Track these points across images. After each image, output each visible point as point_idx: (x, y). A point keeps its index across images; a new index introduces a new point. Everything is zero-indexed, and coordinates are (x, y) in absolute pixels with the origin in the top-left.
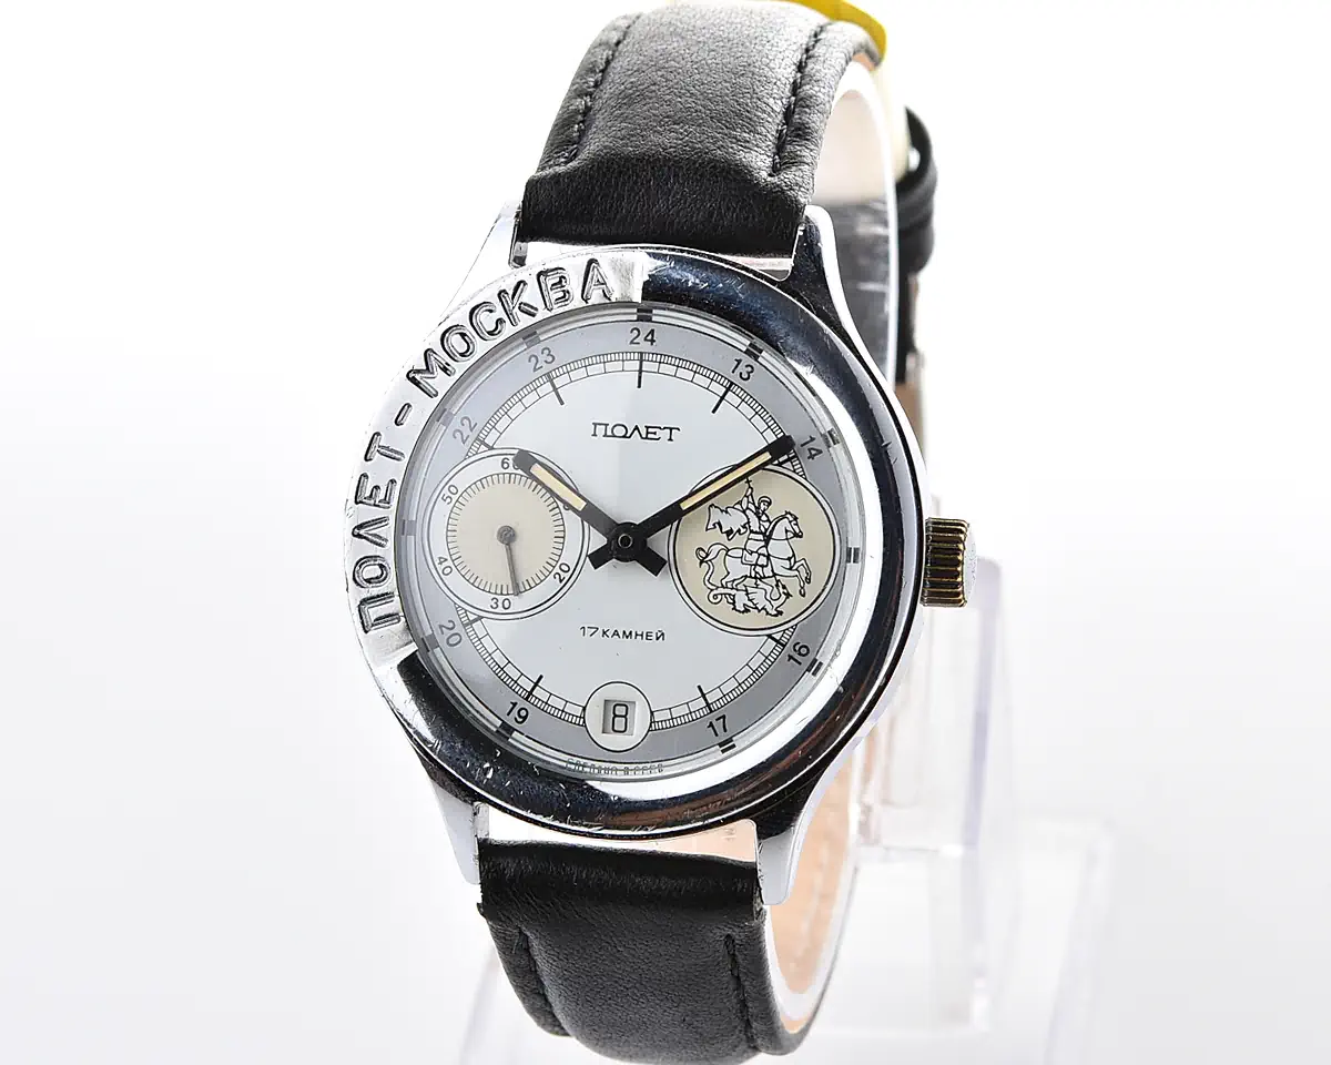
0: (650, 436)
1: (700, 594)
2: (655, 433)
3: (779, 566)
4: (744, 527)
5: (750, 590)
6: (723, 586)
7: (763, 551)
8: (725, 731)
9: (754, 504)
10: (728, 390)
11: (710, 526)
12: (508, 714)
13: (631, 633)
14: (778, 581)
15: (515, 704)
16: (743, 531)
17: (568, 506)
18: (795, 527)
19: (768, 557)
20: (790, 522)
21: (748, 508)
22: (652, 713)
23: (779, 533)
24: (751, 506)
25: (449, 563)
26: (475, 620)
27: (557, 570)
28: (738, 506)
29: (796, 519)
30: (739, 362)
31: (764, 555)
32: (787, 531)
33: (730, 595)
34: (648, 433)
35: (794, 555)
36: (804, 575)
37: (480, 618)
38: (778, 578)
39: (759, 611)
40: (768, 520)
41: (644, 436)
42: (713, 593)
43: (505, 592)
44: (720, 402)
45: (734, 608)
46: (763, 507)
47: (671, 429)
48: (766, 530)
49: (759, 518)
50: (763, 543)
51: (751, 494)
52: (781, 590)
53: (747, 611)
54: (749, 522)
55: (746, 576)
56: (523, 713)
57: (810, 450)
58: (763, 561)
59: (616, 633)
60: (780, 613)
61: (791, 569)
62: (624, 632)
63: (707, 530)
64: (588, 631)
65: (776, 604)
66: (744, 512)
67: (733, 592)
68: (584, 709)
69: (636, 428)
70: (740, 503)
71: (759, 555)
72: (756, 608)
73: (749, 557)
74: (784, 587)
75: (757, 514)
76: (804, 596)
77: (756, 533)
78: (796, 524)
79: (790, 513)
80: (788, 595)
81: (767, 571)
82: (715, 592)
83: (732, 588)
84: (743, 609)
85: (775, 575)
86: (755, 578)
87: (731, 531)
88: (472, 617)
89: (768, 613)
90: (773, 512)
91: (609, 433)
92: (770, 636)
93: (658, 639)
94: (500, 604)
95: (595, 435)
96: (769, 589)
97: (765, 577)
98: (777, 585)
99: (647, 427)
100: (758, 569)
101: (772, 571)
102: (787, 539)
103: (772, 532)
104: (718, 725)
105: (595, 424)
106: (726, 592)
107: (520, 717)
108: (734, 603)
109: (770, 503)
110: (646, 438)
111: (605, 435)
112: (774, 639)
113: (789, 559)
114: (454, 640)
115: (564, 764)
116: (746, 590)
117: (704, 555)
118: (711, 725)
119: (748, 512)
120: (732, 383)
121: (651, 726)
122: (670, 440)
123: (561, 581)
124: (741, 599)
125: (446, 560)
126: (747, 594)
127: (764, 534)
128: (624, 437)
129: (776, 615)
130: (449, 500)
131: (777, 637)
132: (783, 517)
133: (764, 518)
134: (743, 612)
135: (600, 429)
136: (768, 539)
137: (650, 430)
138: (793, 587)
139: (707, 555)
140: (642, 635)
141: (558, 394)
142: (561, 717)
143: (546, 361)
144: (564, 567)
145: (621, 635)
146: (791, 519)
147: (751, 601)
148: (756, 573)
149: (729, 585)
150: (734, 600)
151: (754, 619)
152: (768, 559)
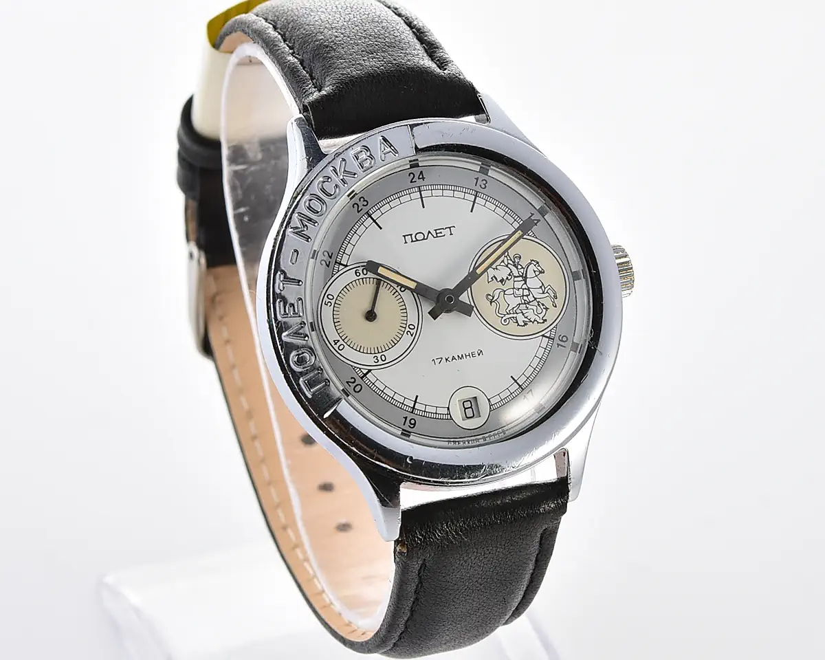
0: (438, 235)
1: (496, 321)
2: (441, 233)
3: (537, 293)
4: (509, 275)
5: (524, 312)
6: (508, 314)
7: (525, 286)
9: (511, 260)
11: (490, 280)
12: (404, 424)
13: (462, 356)
14: (538, 302)
15: (406, 418)
16: (509, 277)
18: (539, 268)
20: (535, 265)
22: (489, 400)
23: (530, 274)
24: (510, 262)
25: (341, 342)
26: (367, 373)
27: (407, 329)
28: (502, 264)
29: (538, 263)
30: (477, 179)
31: (526, 289)
32: (535, 271)
33: (513, 317)
34: (437, 234)
35: (543, 284)
36: (552, 295)
37: (370, 371)
38: (538, 300)
39: (533, 323)
40: (522, 268)
41: (435, 236)
42: (503, 319)
43: (380, 351)
44: (473, 205)
45: (518, 325)
46: (517, 260)
47: (450, 228)
48: (523, 274)
49: (517, 268)
50: (523, 282)
52: (542, 307)
53: (526, 324)
54: (511, 272)
55: (520, 304)
56: (413, 422)
57: (533, 220)
59: (454, 358)
60: (546, 320)
61: (543, 293)
62: (458, 356)
63: (489, 282)
64: (436, 361)
65: (541, 316)
66: (507, 266)
67: (515, 315)
68: (448, 409)
69: (429, 232)
70: (503, 261)
72: (531, 321)
73: (518, 292)
74: (543, 305)
75: (515, 265)
76: (556, 307)
77: (517, 277)
78: (539, 266)
79: (533, 260)
80: (547, 309)
81: (531, 298)
82: (504, 318)
83: (514, 313)
84: (523, 324)
85: (535, 299)
86: (525, 303)
87: (503, 279)
88: (365, 372)
89: (538, 323)
90: (524, 263)
91: (414, 239)
92: (543, 336)
93: (479, 355)
94: (379, 358)
96: (535, 308)
97: (530, 302)
98: (539, 305)
99: (436, 230)
100: (525, 298)
101: (534, 297)
102: (536, 276)
103: (526, 274)
104: (530, 397)
105: (404, 236)
106: (510, 316)
107: (412, 424)
108: (517, 322)
109: (520, 258)
110: (437, 237)
111: (412, 241)
112: (546, 337)
113: (541, 287)
114: (358, 388)
116: (522, 312)
117: (491, 298)
118: (525, 397)
119: (509, 266)
120: (477, 192)
121: (490, 408)
122: (451, 234)
123: (412, 335)
124: (521, 318)
125: (338, 341)
126: (523, 314)
127: (522, 276)
128: (424, 239)
129: (543, 323)
130: (329, 304)
131: (548, 335)
132: (530, 264)
133: (519, 267)
134: (524, 326)
135: (408, 238)
136: (525, 279)
137: (438, 231)
138: (548, 303)
139: (493, 298)
140: (469, 355)
141: (377, 223)
142: (436, 417)
143: (363, 205)
144: (411, 327)
145: (457, 358)
146: (535, 263)
147: (526, 318)
148: (525, 300)
149: (512, 312)
150: (516, 320)
151: (531, 328)
152: (529, 290)
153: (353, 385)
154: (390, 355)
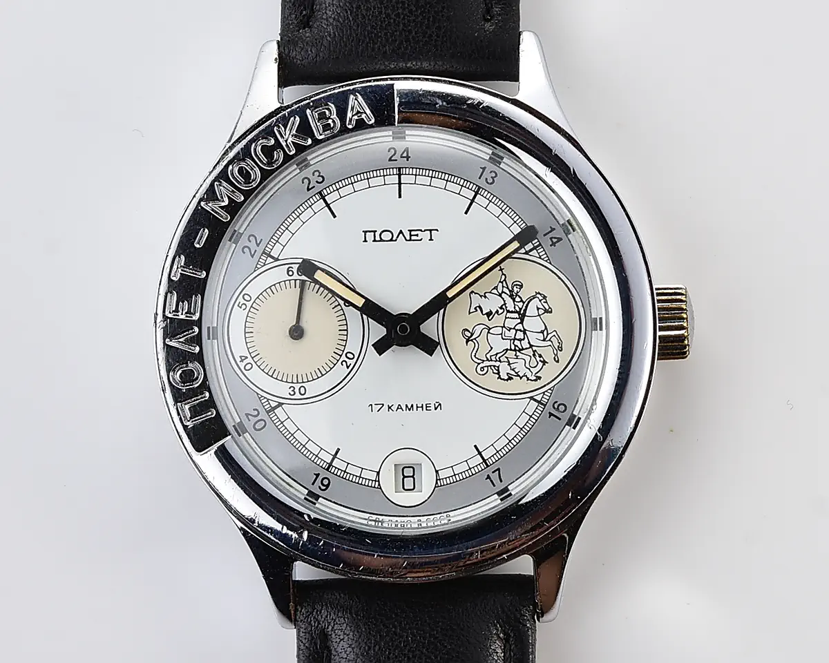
0: (413, 238)
1: (469, 368)
2: (417, 235)
3: (534, 339)
4: (501, 308)
5: (511, 361)
6: (488, 360)
7: (520, 327)
8: (501, 481)
9: (508, 288)
10: (476, 193)
11: (472, 310)
12: (313, 484)
13: (412, 406)
14: (534, 351)
15: (317, 475)
16: (501, 311)
17: (348, 303)
18: (545, 305)
19: (524, 331)
20: (540, 301)
21: (503, 292)
22: (437, 472)
23: (531, 310)
24: (506, 290)
25: (249, 360)
26: (276, 407)
27: (343, 358)
28: (495, 291)
29: (545, 297)
30: (484, 169)
31: (520, 330)
32: (538, 309)
33: (494, 366)
34: (411, 235)
35: (546, 328)
36: (556, 345)
37: (280, 404)
38: (534, 349)
39: (521, 378)
40: (522, 301)
41: (408, 238)
42: (480, 366)
43: (300, 381)
44: (471, 204)
45: (499, 377)
46: (515, 290)
47: (431, 230)
48: (520, 309)
49: (514, 300)
50: (519, 321)
51: (505, 280)
52: (538, 359)
53: (510, 378)
54: (505, 304)
55: (507, 350)
56: (326, 482)
57: (551, 238)
58: (520, 335)
59: (399, 407)
60: (539, 378)
61: (544, 340)
62: (407, 406)
63: (470, 313)
64: (376, 408)
65: (534, 371)
66: (500, 295)
67: (497, 364)
68: (378, 473)
69: (401, 232)
70: (496, 288)
71: (517, 330)
72: (519, 376)
73: (507, 333)
74: (540, 356)
75: (511, 296)
76: (558, 362)
77: (512, 312)
78: (546, 302)
79: (539, 293)
80: (544, 362)
81: (525, 344)
82: (482, 365)
83: (496, 361)
84: (506, 377)
85: (531, 346)
86: (515, 350)
87: (491, 312)
88: (274, 404)
89: (528, 379)
90: (525, 294)
91: (378, 238)
92: (531, 398)
93: (436, 409)
94: (297, 390)
95: (365, 241)
96: (527, 358)
97: (523, 349)
98: (534, 355)
99: (410, 231)
100: (517, 343)
101: (529, 343)
102: (539, 315)
103: (525, 310)
104: (495, 477)
105: (365, 232)
106: (491, 364)
107: (323, 485)
108: (498, 373)
109: (521, 286)
110: (410, 240)
111: (375, 241)
112: (535, 400)
113: (542, 332)
114: (260, 425)
115: (365, 522)
116: (509, 362)
117: (469, 335)
118: (488, 477)
119: (503, 295)
120: (479, 188)
121: (437, 483)
122: (431, 240)
123: (348, 367)
124: (505, 369)
125: (247, 358)
126: (509, 364)
127: (518, 313)
128: (391, 240)
129: (535, 380)
130: (244, 307)
131: (538, 398)
132: (534, 297)
133: (518, 299)
134: (507, 380)
135: (370, 236)
136: (522, 317)
137: (413, 233)
138: (548, 354)
139: (472, 335)
140: (422, 407)
141: (330, 209)
142: (359, 482)
143: (317, 182)
144: (349, 355)
145: (404, 408)
146: (541, 298)
147: (513, 370)
148: (515, 346)
149: (493, 358)
150: (498, 370)
151: (517, 385)
152: (525, 333)
153: (254, 420)
154: (313, 389)
